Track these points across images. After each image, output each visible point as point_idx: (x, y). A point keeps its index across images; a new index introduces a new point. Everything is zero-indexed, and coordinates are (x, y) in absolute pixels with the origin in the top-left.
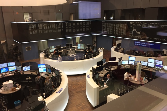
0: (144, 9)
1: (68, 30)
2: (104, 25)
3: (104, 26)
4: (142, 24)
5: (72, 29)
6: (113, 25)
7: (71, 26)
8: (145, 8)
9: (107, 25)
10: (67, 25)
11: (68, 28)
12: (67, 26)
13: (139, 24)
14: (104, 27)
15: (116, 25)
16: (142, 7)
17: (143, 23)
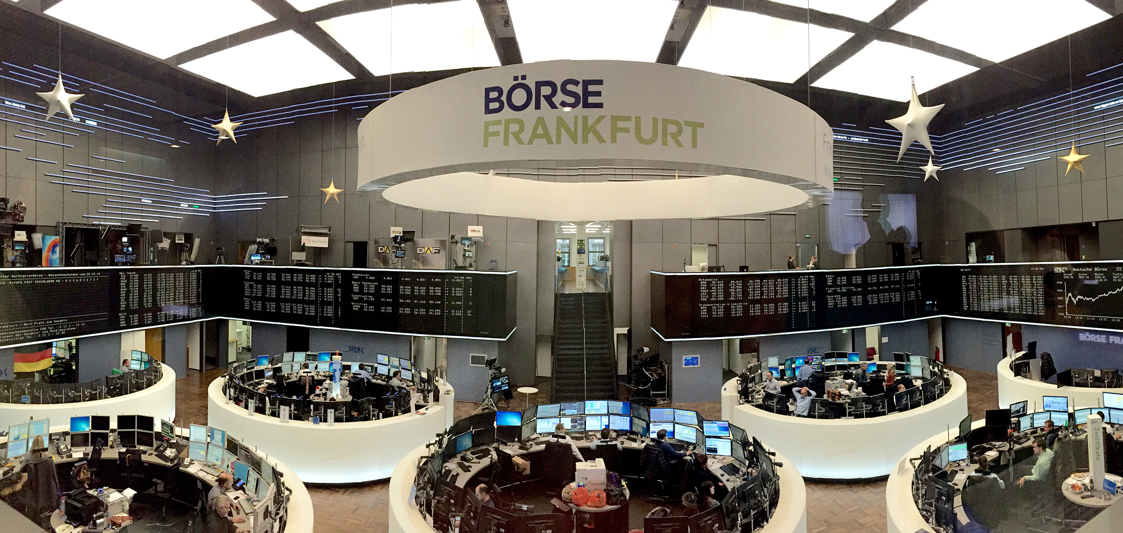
0: (1094, 225)
1: (834, 299)
2: (967, 281)
3: (967, 287)
4: (1093, 271)
5: (849, 294)
6: (1000, 280)
7: (844, 286)
8: (1097, 223)
9: (978, 281)
10: (830, 282)
11: (835, 293)
12: (830, 286)
13: (1085, 272)
14: (968, 290)
15: (1008, 279)
16: (1086, 221)
17: (1096, 269)
